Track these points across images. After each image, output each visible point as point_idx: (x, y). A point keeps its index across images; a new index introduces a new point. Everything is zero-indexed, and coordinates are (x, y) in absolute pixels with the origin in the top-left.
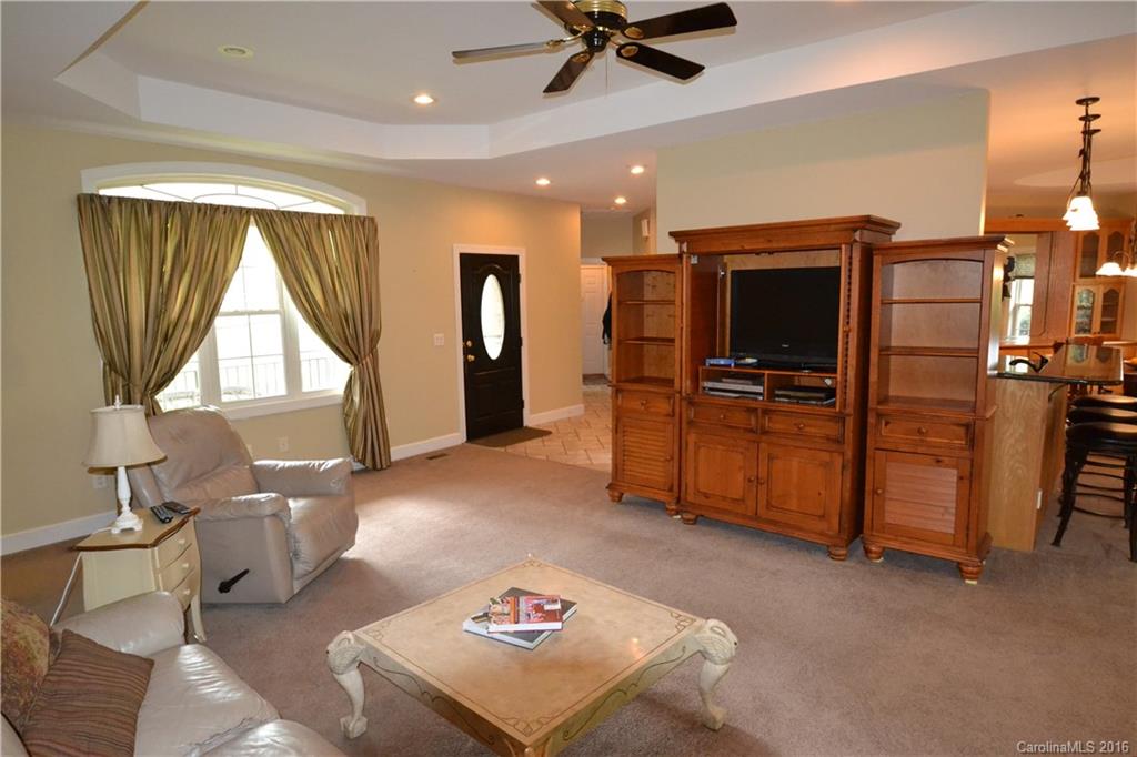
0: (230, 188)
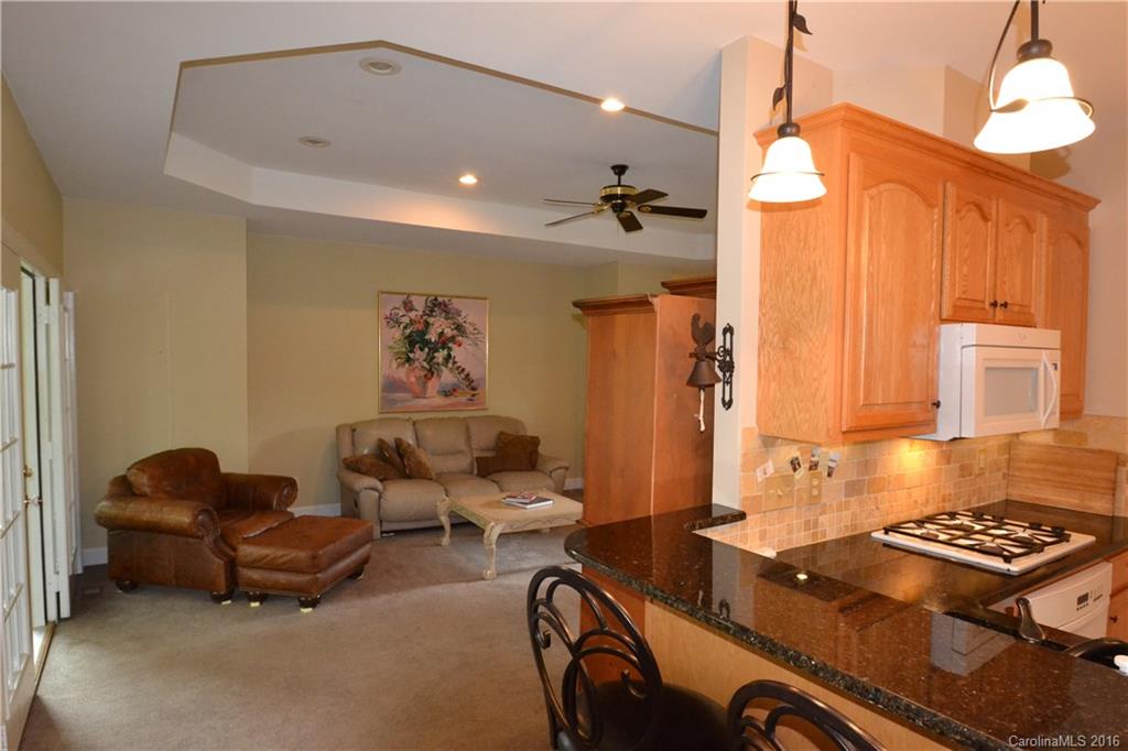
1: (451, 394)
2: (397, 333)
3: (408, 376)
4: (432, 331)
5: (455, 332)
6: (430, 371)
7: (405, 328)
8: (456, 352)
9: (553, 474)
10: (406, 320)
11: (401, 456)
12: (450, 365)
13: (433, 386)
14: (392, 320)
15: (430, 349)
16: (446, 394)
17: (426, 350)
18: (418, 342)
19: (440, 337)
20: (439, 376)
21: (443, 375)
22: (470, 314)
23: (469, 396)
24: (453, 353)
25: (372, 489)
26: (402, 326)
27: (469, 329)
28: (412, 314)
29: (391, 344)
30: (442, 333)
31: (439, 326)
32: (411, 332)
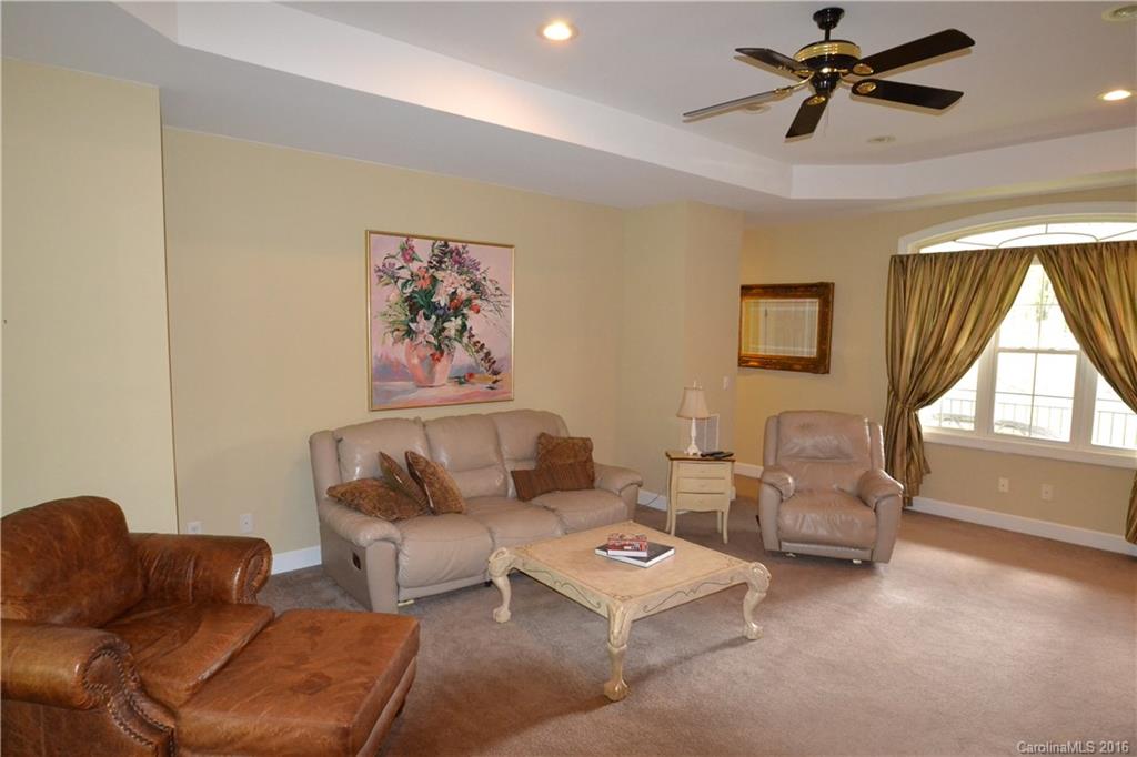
0: (1041, 228)
1: (467, 381)
2: (393, 294)
3: (408, 355)
4: (441, 291)
5: (472, 291)
6: (439, 347)
7: (404, 285)
8: (474, 321)
9: (622, 494)
10: (405, 274)
11: (419, 482)
12: (465, 340)
13: (443, 369)
14: (387, 274)
15: (438, 317)
16: (461, 380)
17: (434, 318)
18: (422, 307)
19: (451, 300)
20: (451, 355)
21: (457, 354)
22: (490, 265)
23: (490, 384)
24: (469, 324)
25: (385, 539)
26: (400, 282)
27: (490, 288)
28: (414, 266)
29: (385, 308)
30: (454, 293)
31: (450, 283)
32: (413, 291)
